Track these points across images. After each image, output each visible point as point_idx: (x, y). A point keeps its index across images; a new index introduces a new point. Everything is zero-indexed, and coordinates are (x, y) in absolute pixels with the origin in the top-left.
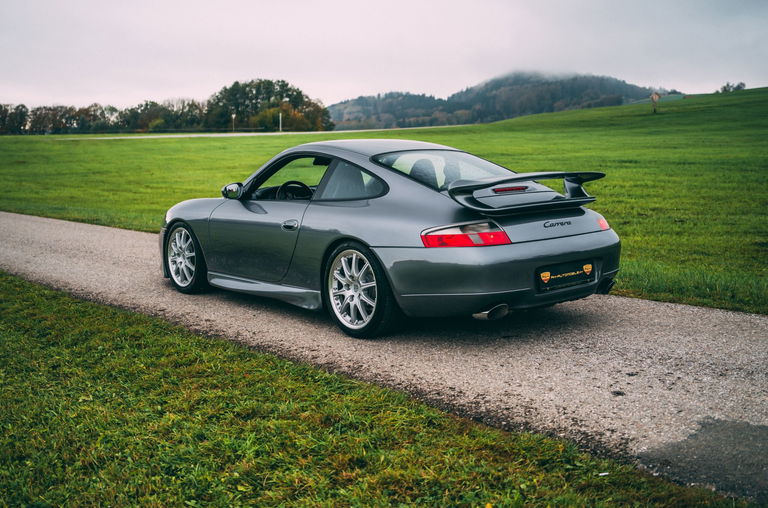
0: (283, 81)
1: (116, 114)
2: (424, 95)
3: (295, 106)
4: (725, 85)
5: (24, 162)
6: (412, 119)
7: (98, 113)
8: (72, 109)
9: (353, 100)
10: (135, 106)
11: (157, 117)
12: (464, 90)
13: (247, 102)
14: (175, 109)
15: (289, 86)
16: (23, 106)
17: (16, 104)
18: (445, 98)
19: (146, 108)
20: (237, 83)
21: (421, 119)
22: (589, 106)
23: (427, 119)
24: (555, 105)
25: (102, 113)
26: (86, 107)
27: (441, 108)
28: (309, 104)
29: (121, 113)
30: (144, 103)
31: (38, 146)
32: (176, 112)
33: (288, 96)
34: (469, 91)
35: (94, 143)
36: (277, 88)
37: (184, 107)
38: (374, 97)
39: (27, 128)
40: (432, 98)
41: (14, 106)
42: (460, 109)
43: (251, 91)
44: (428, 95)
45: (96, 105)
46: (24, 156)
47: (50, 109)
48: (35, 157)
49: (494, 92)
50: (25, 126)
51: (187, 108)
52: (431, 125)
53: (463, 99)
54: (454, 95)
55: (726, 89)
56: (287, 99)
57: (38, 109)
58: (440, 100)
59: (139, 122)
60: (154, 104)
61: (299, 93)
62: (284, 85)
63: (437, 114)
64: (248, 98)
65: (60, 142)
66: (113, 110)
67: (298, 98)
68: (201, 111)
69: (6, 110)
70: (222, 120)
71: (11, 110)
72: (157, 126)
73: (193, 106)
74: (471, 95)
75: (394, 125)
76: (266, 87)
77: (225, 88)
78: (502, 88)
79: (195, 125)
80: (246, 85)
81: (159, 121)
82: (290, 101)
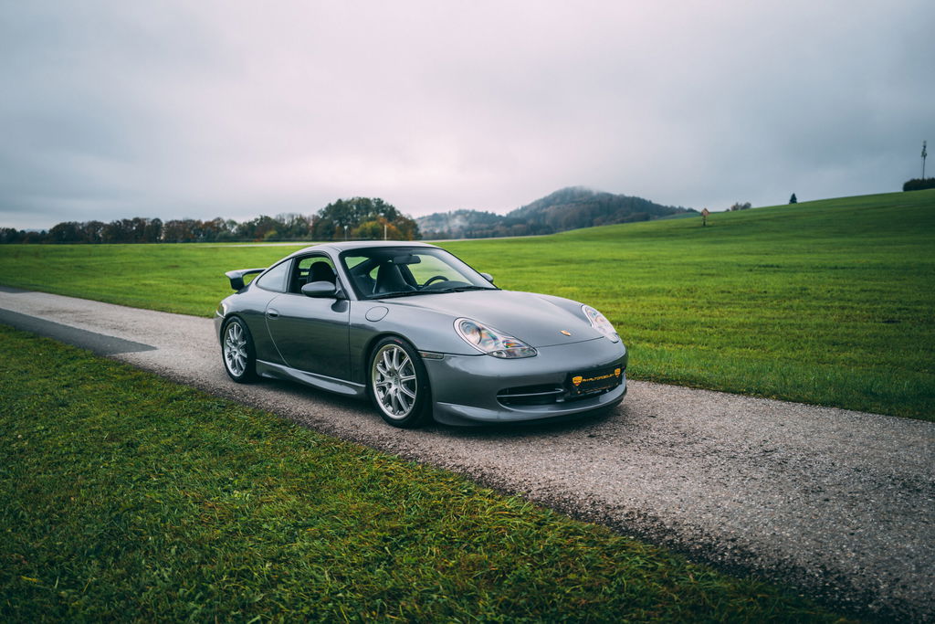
0: (379, 199)
1: (236, 227)
2: (487, 212)
3: (390, 220)
4: (734, 204)
5: (176, 266)
6: (477, 233)
7: (221, 225)
8: (199, 222)
9: (428, 216)
10: (252, 219)
11: (270, 229)
12: (520, 208)
13: (349, 217)
14: (286, 223)
15: (384, 203)
16: (158, 220)
17: (152, 218)
18: (504, 215)
19: (261, 222)
20: (340, 201)
21: (485, 232)
22: (622, 222)
23: (490, 231)
24: (595, 220)
25: (225, 225)
26: (211, 220)
27: (501, 222)
28: (402, 218)
29: (240, 226)
30: (259, 218)
31: (183, 252)
32: (288, 224)
33: (383, 211)
34: (524, 209)
35: (232, 250)
36: (374, 204)
37: (293, 221)
38: (445, 214)
39: (162, 238)
40: (493, 215)
41: (151, 220)
42: (516, 224)
43: (352, 207)
44: (490, 212)
45: (219, 219)
46: (176, 261)
47: (181, 222)
48: (185, 261)
49: (544, 210)
50: (160, 236)
51: (296, 222)
52: (493, 236)
53: (519, 216)
54: (511, 213)
55: (735, 208)
56: (382, 214)
57: (171, 222)
58: (500, 216)
59: (256, 233)
60: (267, 219)
61: (392, 209)
62: (379, 202)
63: (498, 228)
64: (349, 213)
65: (201, 249)
66: (233, 223)
67: (391, 213)
68: (308, 224)
69: (144, 223)
70: (328, 232)
71: (148, 223)
72: (271, 237)
73: (301, 220)
74: (526, 213)
75: (463, 236)
76: (364, 205)
77: (330, 204)
78: (551, 207)
79: (303, 235)
80: (348, 202)
81: (272, 233)
82: (384, 216)
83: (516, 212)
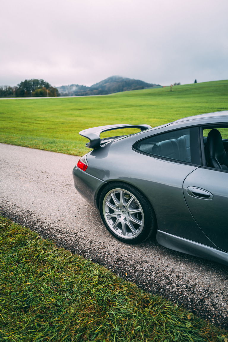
0: (42, 80)
3: (47, 88)
4: (175, 83)
9: (60, 87)
14: (4, 89)
15: (44, 81)
20: (26, 80)
21: (82, 93)
22: (134, 90)
23: (84, 93)
27: (88, 89)
28: (52, 88)
33: (44, 85)
34: (97, 84)
36: (40, 82)
37: (7, 89)
40: (85, 86)
42: (94, 90)
44: (84, 85)
53: (95, 87)
54: (92, 86)
58: (88, 87)
61: (48, 84)
62: (42, 81)
63: (87, 92)
64: (30, 86)
67: (47, 86)
68: (13, 90)
70: (22, 93)
73: (10, 88)
74: (98, 86)
76: (36, 82)
77: (22, 82)
79: (11, 95)
80: (30, 81)
82: (45, 87)
83: (94, 85)
